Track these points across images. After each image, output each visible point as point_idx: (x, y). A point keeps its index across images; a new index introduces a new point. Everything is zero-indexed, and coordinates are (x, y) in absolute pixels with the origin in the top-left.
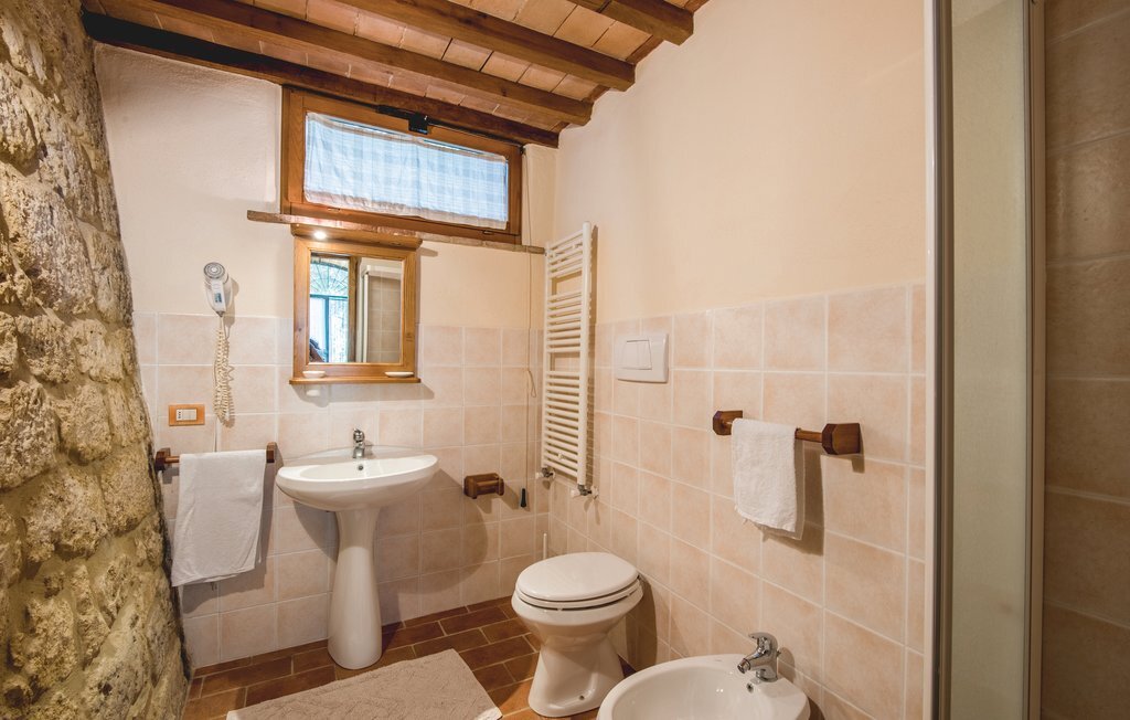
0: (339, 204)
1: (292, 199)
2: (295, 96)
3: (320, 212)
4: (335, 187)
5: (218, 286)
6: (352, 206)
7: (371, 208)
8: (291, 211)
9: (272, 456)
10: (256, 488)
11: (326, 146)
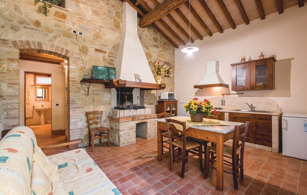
0: (40, 84)
1: (35, 84)
2: (35, 75)
3: (38, 85)
4: (39, 83)
5: (28, 93)
6: (41, 84)
7: (43, 84)
8: (35, 85)
9: (34, 107)
10: (32, 110)
11: (39, 79)
